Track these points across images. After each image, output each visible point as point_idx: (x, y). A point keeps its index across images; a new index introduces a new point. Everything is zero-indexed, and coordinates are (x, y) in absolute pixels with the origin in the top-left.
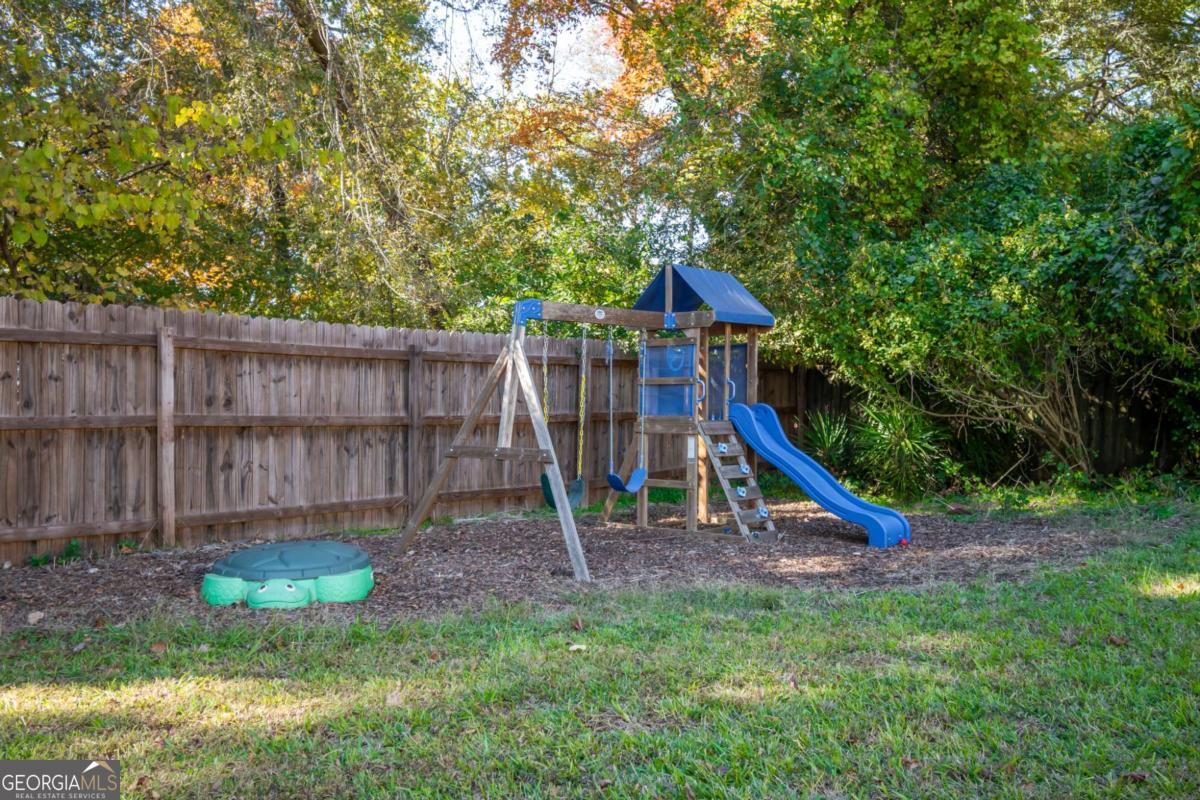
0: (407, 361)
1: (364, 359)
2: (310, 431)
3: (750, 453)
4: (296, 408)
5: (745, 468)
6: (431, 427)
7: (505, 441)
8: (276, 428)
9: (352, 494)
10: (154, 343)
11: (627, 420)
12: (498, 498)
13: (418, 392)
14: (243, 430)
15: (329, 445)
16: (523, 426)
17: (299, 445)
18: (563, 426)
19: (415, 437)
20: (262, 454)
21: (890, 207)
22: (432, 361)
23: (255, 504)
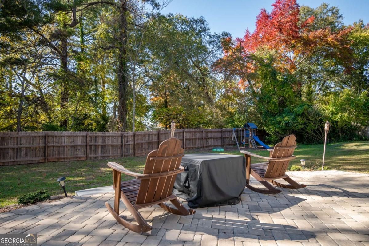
0: (221, 132)
1: (218, 132)
2: (214, 138)
3: (255, 141)
4: (213, 136)
5: (254, 142)
6: (224, 138)
7: (233, 139)
8: (211, 138)
9: (217, 144)
10: (203, 131)
11: (243, 137)
12: (230, 145)
13: (222, 135)
14: (209, 138)
15: (215, 140)
16: (234, 138)
17: (213, 140)
18: (237, 137)
19: (222, 139)
20: (210, 141)
21: (274, 112)
22: (224, 131)
23: (209, 145)
